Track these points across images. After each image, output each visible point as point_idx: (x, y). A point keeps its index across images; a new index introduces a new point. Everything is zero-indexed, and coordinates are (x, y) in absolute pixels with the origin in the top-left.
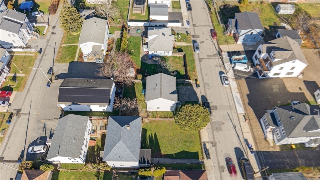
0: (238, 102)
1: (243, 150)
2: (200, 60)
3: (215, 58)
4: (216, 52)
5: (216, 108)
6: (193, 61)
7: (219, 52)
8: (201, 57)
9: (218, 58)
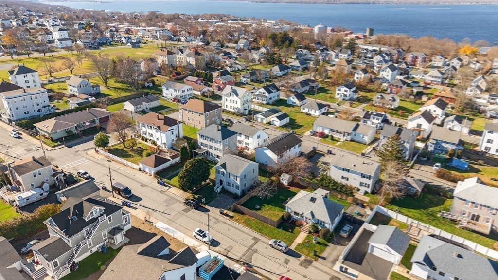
0: (167, 229)
1: (134, 203)
2: (255, 238)
3: (244, 255)
4: (253, 263)
5: (186, 211)
6: (260, 231)
7: (251, 266)
8: (259, 243)
9: (241, 258)
